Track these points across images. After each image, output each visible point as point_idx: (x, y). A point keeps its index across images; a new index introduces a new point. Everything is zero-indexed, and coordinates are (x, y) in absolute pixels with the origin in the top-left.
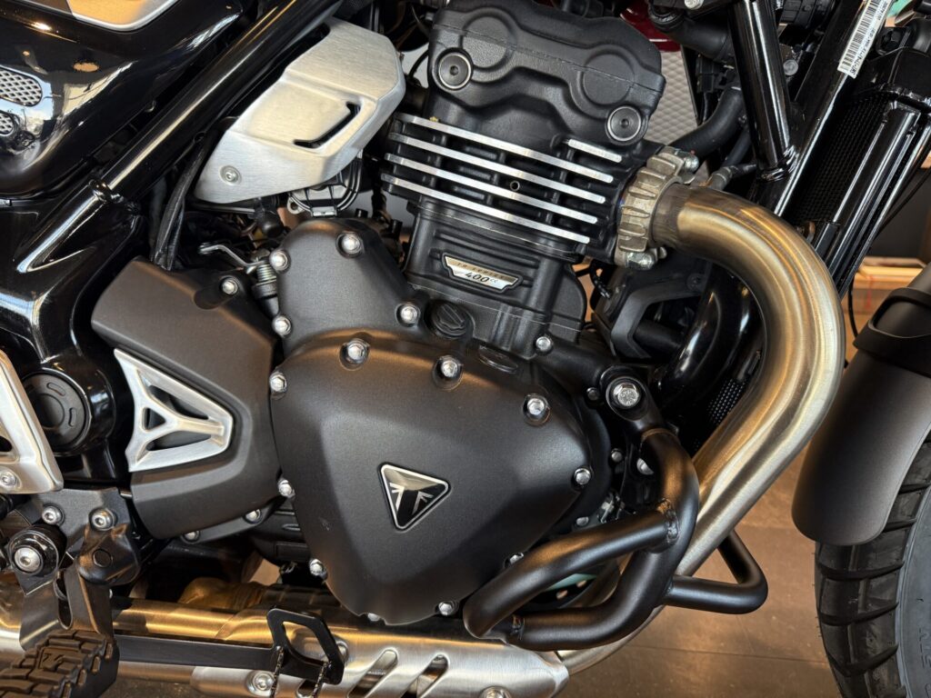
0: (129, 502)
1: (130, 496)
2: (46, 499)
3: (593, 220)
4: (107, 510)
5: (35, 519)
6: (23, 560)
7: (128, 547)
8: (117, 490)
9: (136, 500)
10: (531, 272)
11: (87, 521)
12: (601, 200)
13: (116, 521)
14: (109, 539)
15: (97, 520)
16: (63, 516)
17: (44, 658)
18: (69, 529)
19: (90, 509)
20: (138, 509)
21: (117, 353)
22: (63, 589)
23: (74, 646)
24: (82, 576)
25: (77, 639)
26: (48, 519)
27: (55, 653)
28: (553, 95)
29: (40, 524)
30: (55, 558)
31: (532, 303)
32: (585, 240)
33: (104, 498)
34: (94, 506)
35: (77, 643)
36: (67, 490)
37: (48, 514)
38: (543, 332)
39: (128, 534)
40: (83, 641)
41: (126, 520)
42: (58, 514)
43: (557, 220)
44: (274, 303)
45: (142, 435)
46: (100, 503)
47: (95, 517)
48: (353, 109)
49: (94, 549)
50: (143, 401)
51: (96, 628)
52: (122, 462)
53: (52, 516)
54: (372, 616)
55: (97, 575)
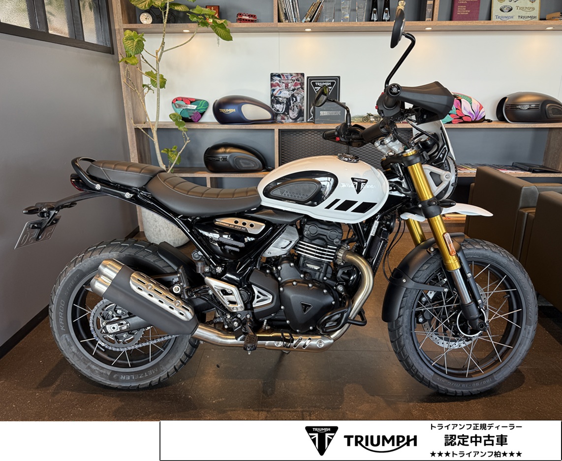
2: (238, 313)
3: (333, 258)
5: (237, 317)
6: (235, 324)
7: (252, 321)
8: (250, 311)
9: (254, 312)
10: (322, 266)
11: (245, 317)
12: (334, 254)
13: (250, 316)
16: (242, 316)
18: (242, 318)
19: (246, 314)
20: (254, 314)
21: (253, 286)
28: (325, 237)
30: (240, 324)
31: (323, 271)
32: (332, 261)
37: (239, 316)
38: (325, 276)
39: (252, 318)
41: (252, 316)
43: (327, 258)
44: (276, 275)
45: (256, 300)
46: (248, 313)
47: (247, 316)
48: (291, 242)
50: (256, 293)
52: (252, 305)
54: (298, 331)
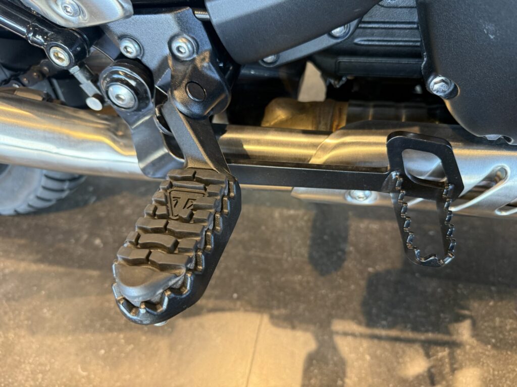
0: (207, 25)
1: (207, 17)
2: (118, 29)
4: (185, 35)
5: (116, 55)
6: (118, 97)
7: (216, 76)
8: (191, 10)
9: (215, 21)
11: (167, 51)
13: (197, 49)
14: (195, 68)
15: (178, 49)
16: (141, 48)
17: (174, 203)
18: (152, 62)
19: (167, 37)
20: (218, 31)
22: (166, 125)
23: (199, 188)
24: (181, 112)
25: (200, 181)
26: (128, 52)
27: (183, 197)
29: (122, 59)
30: (146, 92)
33: (180, 21)
34: (171, 33)
35: (202, 186)
36: (137, 17)
37: (126, 48)
39: (213, 61)
40: (207, 183)
41: (207, 46)
42: (137, 46)
46: (176, 29)
47: (175, 45)
49: (185, 82)
51: (212, 166)
53: (130, 49)
55: (196, 109)
